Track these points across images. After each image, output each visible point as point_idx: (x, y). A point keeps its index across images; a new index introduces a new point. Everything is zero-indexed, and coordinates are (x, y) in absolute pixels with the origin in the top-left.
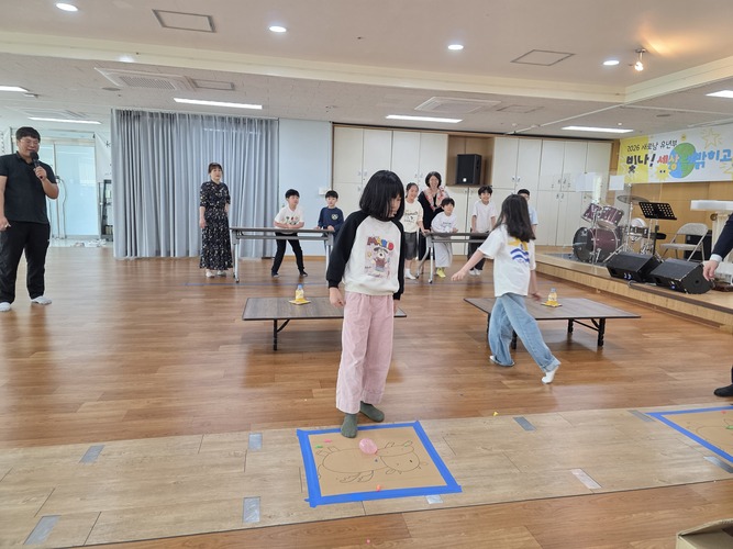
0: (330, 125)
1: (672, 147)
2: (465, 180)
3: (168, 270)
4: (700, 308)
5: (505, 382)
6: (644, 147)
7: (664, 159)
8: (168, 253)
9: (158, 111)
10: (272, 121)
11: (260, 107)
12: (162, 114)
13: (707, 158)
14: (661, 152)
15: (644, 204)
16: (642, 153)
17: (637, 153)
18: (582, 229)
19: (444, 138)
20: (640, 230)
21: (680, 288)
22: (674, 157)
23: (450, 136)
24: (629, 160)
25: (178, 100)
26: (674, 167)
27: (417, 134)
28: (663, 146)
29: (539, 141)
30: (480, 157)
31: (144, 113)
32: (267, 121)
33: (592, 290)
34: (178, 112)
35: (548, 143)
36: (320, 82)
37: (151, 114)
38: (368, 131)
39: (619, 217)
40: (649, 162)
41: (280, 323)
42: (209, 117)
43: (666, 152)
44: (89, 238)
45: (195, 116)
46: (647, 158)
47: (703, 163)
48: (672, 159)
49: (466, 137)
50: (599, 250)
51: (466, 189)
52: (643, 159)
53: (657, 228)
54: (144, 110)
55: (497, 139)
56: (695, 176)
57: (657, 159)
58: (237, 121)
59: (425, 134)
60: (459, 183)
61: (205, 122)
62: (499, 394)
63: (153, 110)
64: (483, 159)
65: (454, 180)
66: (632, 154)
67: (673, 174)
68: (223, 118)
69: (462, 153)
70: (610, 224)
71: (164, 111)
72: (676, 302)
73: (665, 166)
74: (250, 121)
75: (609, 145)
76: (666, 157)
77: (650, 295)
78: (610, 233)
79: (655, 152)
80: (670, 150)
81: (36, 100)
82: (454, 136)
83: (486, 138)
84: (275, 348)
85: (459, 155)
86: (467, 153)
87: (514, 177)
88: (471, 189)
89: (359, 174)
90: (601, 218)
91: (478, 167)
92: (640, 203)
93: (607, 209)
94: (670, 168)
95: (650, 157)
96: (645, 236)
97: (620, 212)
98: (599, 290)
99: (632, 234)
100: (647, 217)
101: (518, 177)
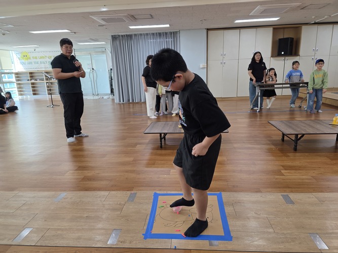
0: (205, 31)
2: (283, 53)
3: (133, 108)
5: (283, 171)
8: (133, 100)
9: (125, 34)
10: (176, 32)
11: (168, 26)
12: (127, 35)
19: (271, 29)
23: (274, 29)
25: (131, 27)
27: (254, 30)
29: (331, 26)
30: (293, 38)
31: (119, 36)
32: (174, 33)
34: (133, 33)
36: (193, 7)
37: (122, 36)
38: (226, 32)
41: (163, 135)
42: (147, 34)
44: (106, 95)
45: (141, 35)
49: (284, 28)
51: (284, 58)
54: (120, 34)
55: (304, 27)
58: (160, 34)
59: (259, 30)
60: (279, 55)
61: (145, 37)
62: (277, 179)
63: (123, 34)
64: (295, 40)
65: (276, 53)
68: (153, 34)
69: (282, 37)
71: (127, 34)
74: (166, 33)
81: (75, 35)
82: (276, 28)
83: (297, 27)
84: (161, 147)
85: (280, 39)
86: (285, 37)
87: (314, 49)
88: (286, 58)
89: (221, 55)
91: (291, 45)
101: (317, 49)
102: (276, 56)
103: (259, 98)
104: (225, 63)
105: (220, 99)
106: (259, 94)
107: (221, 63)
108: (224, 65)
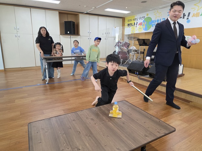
1: (143, 19)
2: (68, 32)
6: (134, 20)
7: (141, 24)
14: (140, 21)
15: (139, 40)
16: (133, 22)
17: (131, 22)
18: (115, 51)
19: (57, 13)
20: (136, 51)
22: (144, 23)
24: (129, 25)
28: (140, 19)
29: (97, 17)
30: (74, 23)
35: (100, 18)
38: (16, 8)
39: (128, 46)
40: (135, 25)
43: (141, 21)
46: (134, 24)
50: (122, 60)
51: (70, 36)
52: (133, 24)
55: (80, 15)
57: (138, 24)
60: (66, 34)
64: (76, 23)
65: (64, 32)
66: (130, 23)
69: (67, 20)
70: (125, 49)
73: (141, 26)
75: (121, 20)
78: (125, 52)
79: (137, 21)
80: (143, 20)
82: (61, 12)
83: (76, 14)
85: (65, 22)
86: (69, 21)
87: (89, 31)
88: (72, 36)
89: (15, 29)
90: (122, 47)
91: (73, 27)
92: (138, 39)
93: (124, 43)
94: (143, 27)
95: (136, 23)
96: (138, 53)
97: (128, 44)
98: (125, 79)
99: (133, 52)
100: (140, 45)
101: (90, 31)
102: (64, 34)
103: (47, 70)
104: (19, 37)
105: (20, 69)
106: (46, 67)
107: (16, 36)
108: (18, 38)
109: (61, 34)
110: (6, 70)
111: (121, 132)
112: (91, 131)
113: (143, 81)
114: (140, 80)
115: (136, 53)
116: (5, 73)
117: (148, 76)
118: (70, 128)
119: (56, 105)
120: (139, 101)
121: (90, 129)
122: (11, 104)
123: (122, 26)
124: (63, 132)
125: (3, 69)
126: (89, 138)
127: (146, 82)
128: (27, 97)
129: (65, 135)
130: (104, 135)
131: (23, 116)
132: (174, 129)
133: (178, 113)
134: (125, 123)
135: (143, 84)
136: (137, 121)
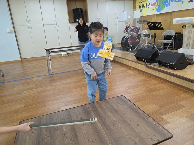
2: (77, 20)
4: (188, 82)
6: (145, 1)
7: (153, 5)
13: (170, 2)
14: (152, 2)
15: (149, 23)
16: (144, 3)
18: (124, 37)
20: (147, 35)
21: (172, 67)
22: (157, 3)
24: (140, 7)
26: (157, 7)
33: (129, 67)
35: (109, 2)
40: (147, 6)
43: (154, 1)
46: (147, 5)
47: (169, 4)
48: (156, 4)
50: (131, 46)
52: (145, 6)
53: (155, 34)
56: (166, 10)
57: (150, 5)
64: (84, 10)
66: (141, 4)
67: (157, 10)
70: (135, 34)
72: (172, 77)
73: (154, 7)
75: (132, 2)
76: (154, 3)
77: (157, 72)
78: (135, 38)
79: (149, 2)
82: (70, 1)
85: (73, 9)
86: (77, 8)
87: (97, 17)
89: (27, 21)
90: (131, 32)
91: (82, 14)
92: (147, 23)
93: (133, 27)
94: (156, 8)
95: (148, 4)
96: (149, 38)
97: (138, 28)
98: (132, 67)
99: (144, 37)
100: (150, 29)
101: (99, 17)
102: (72, 23)
104: (31, 28)
107: (28, 28)
108: (31, 30)
109: (70, 22)
110: (22, 61)
111: (108, 136)
112: (76, 134)
113: (151, 70)
114: (147, 68)
115: (146, 37)
116: (22, 63)
117: (157, 63)
118: (57, 129)
119: (58, 96)
120: (143, 93)
121: (77, 131)
122: (19, 95)
123: (134, 9)
124: (49, 134)
125: (20, 59)
126: (72, 142)
127: (154, 71)
128: (35, 88)
129: (49, 138)
130: (89, 140)
131: (27, 108)
132: (170, 136)
133: (185, 108)
134: (116, 125)
135: (151, 73)
136: (129, 123)
